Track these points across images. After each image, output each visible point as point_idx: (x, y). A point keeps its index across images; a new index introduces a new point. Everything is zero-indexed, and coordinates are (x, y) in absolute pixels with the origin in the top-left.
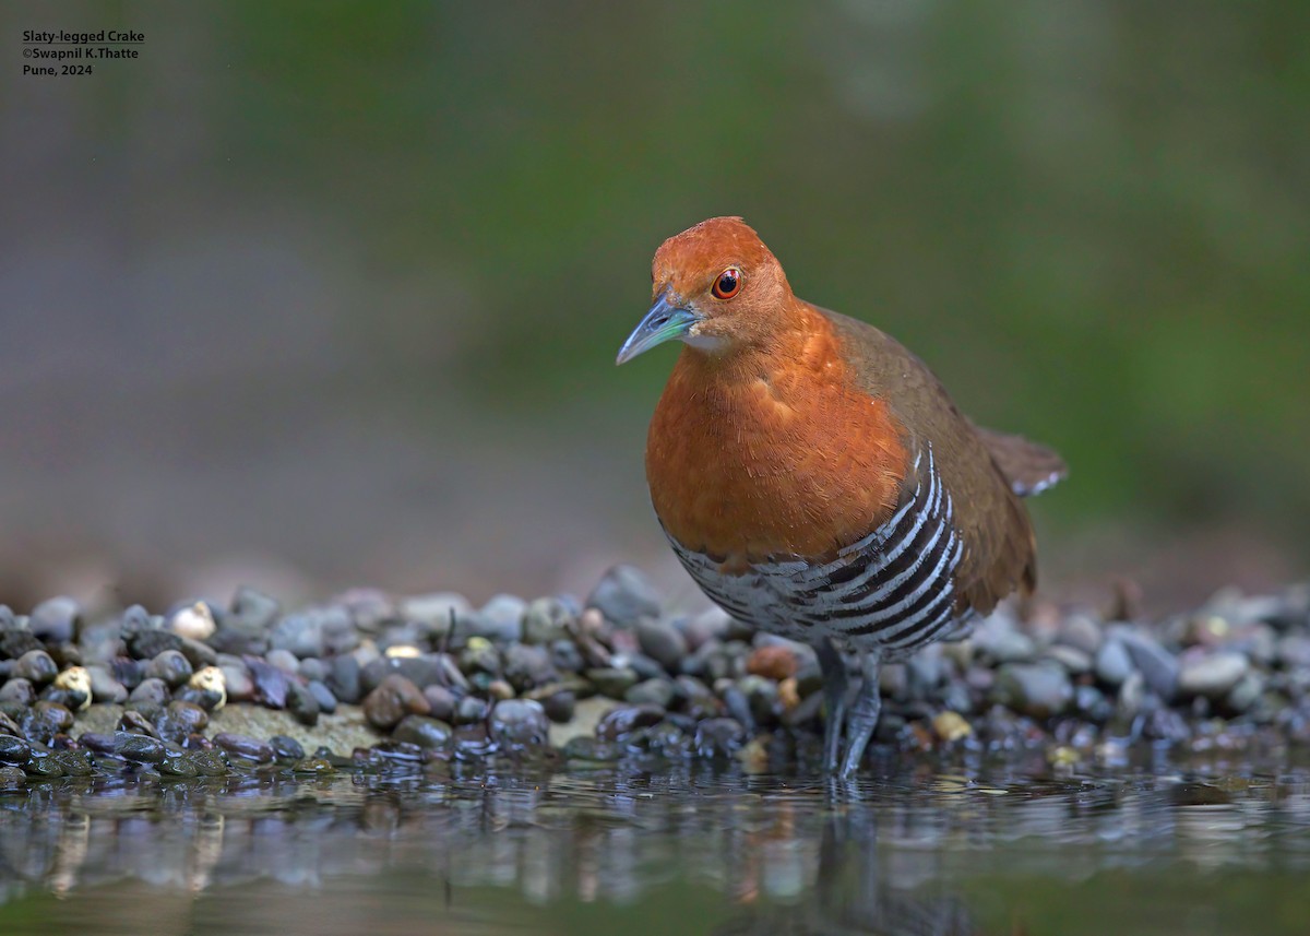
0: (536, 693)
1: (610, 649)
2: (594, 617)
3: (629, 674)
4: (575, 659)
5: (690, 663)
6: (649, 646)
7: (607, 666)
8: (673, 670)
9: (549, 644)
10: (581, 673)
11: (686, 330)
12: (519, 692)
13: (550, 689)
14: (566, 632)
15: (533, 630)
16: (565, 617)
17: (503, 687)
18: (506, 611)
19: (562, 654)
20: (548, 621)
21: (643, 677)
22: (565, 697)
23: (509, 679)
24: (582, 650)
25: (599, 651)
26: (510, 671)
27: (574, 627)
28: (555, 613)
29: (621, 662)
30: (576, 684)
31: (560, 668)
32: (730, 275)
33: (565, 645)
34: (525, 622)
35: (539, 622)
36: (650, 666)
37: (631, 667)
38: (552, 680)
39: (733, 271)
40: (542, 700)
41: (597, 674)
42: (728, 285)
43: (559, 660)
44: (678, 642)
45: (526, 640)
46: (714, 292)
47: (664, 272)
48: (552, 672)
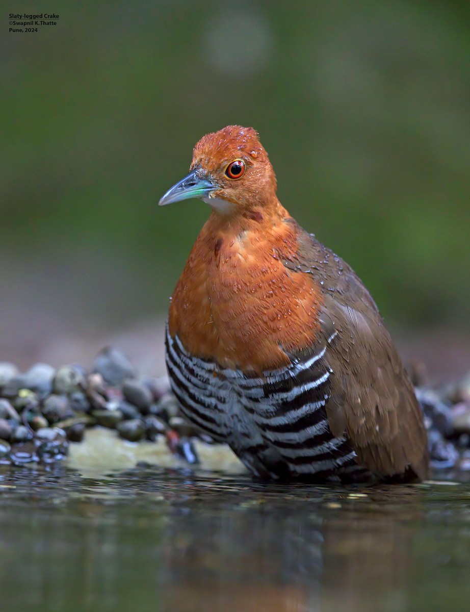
0: (61, 424)
1: (106, 399)
2: (97, 379)
3: (118, 414)
4: (85, 404)
5: (154, 408)
6: (130, 397)
7: (103, 409)
8: (144, 412)
9: (69, 395)
10: (89, 412)
11: (207, 193)
12: (51, 424)
13: (69, 423)
14: (80, 387)
15: (59, 386)
16: (79, 378)
17: (42, 421)
18: (42, 373)
19: (77, 401)
20: (68, 380)
21: (127, 417)
22: (79, 428)
23: (45, 416)
24: (89, 399)
25: (99, 400)
26: (46, 410)
27: (84, 385)
28: (73, 376)
29: (113, 406)
30: (85, 419)
31: (75, 409)
32: (238, 164)
33: (79, 395)
34: (54, 381)
35: (62, 381)
36: (131, 409)
37: (119, 409)
38: (71, 417)
39: (240, 162)
40: (65, 429)
41: (98, 413)
42: (236, 170)
43: (75, 405)
44: (148, 395)
45: (55, 391)
46: (227, 173)
47: (198, 155)
48: (70, 412)
